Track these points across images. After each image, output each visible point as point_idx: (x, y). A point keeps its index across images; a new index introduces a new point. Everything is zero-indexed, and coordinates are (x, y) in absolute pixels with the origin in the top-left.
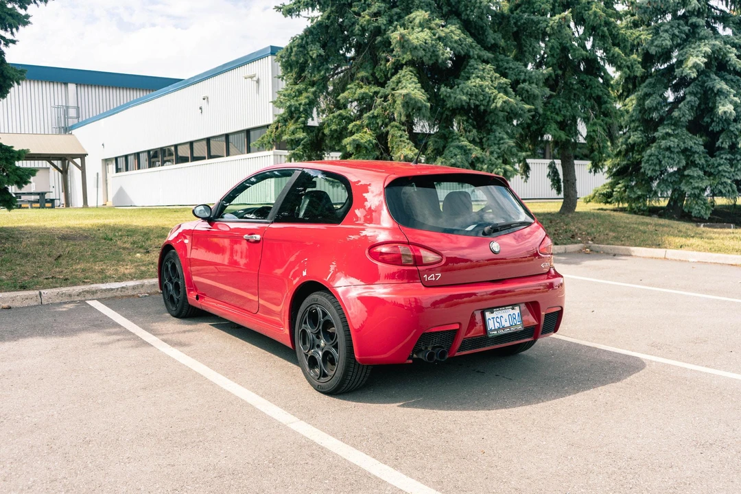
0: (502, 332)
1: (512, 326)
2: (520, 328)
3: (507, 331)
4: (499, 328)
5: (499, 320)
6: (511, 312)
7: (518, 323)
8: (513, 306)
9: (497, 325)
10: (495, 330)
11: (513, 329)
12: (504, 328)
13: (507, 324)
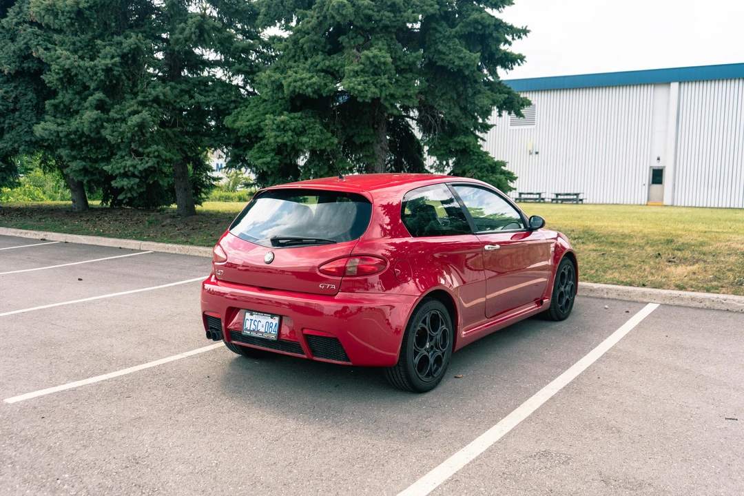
0: (254, 334)
1: (266, 332)
2: (273, 337)
3: (259, 335)
4: (254, 330)
5: (256, 323)
6: (270, 320)
7: (272, 332)
8: (273, 315)
9: (253, 327)
10: (250, 330)
11: (265, 336)
12: (258, 332)
13: (262, 330)
